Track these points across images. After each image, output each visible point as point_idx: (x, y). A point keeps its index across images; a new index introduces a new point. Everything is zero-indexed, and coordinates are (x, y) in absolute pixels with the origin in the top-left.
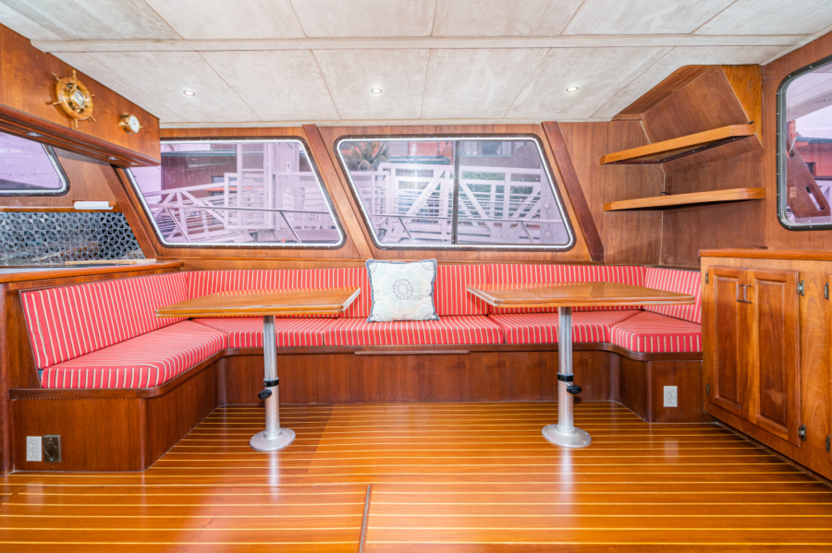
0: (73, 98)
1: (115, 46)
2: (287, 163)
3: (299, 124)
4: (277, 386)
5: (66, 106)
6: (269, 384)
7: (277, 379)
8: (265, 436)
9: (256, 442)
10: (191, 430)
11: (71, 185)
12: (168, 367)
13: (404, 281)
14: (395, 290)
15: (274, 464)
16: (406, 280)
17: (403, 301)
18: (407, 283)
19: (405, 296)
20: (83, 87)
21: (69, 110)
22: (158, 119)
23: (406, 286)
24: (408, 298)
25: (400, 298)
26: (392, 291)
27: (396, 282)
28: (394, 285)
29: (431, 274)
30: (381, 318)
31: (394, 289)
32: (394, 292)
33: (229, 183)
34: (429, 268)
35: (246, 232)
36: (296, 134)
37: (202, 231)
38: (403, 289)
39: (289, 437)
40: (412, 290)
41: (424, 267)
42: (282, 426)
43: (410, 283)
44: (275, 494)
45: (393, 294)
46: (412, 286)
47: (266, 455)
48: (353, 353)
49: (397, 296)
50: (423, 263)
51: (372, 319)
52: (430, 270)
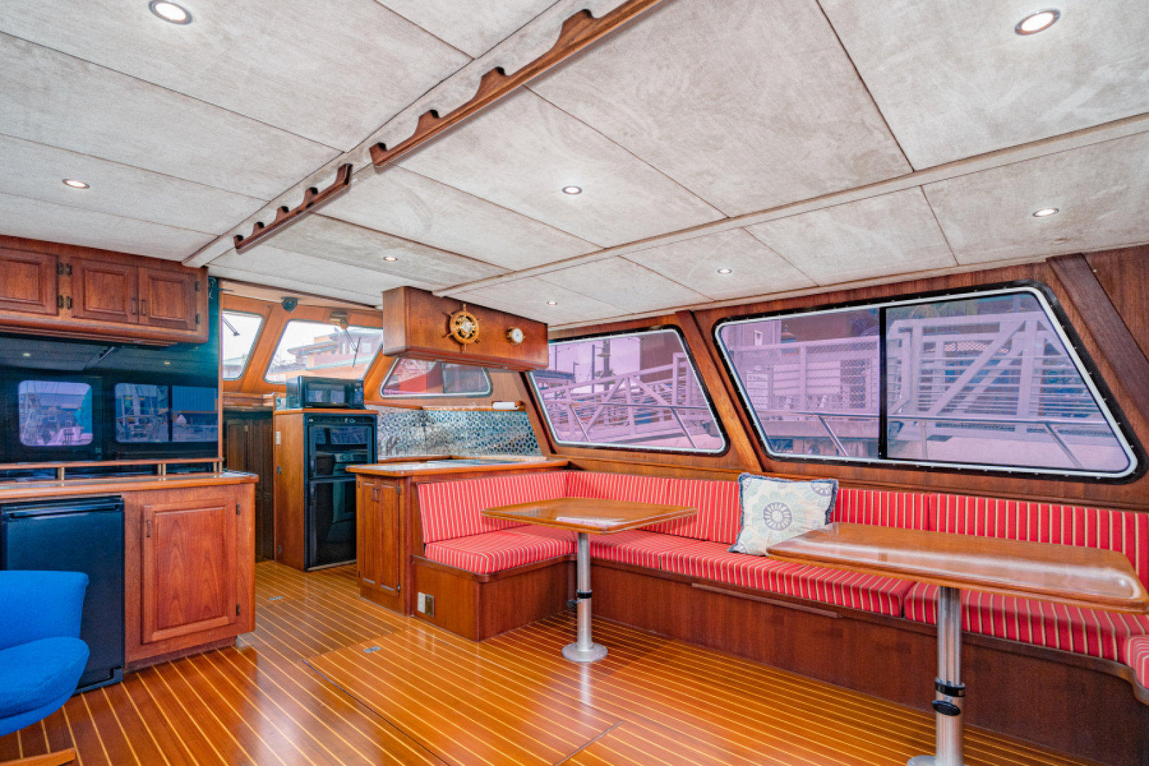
0: (461, 327)
1: (477, 285)
2: (756, 331)
3: (672, 312)
4: (590, 599)
5: (457, 335)
6: (582, 596)
7: (590, 591)
8: (576, 647)
9: (567, 652)
10: (530, 623)
11: (495, 387)
12: (497, 560)
13: (780, 506)
14: (766, 517)
15: (585, 676)
16: (783, 505)
17: (775, 532)
18: (784, 508)
19: (779, 526)
20: (471, 316)
21: (460, 338)
22: (546, 325)
23: (782, 512)
24: (782, 529)
25: (771, 527)
26: (762, 516)
27: (769, 506)
28: (766, 510)
29: (826, 501)
30: (744, 549)
31: (765, 514)
32: (766, 519)
33: (678, 365)
34: (822, 492)
35: (698, 424)
36: (670, 323)
37: (657, 420)
38: (777, 516)
39: (600, 653)
40: (791, 519)
41: (814, 489)
42: (594, 640)
43: (788, 510)
44: (587, 713)
45: (763, 521)
46: (790, 514)
47: (577, 666)
48: (689, 585)
49: (767, 524)
50: (816, 485)
51: (736, 548)
52: (824, 494)
